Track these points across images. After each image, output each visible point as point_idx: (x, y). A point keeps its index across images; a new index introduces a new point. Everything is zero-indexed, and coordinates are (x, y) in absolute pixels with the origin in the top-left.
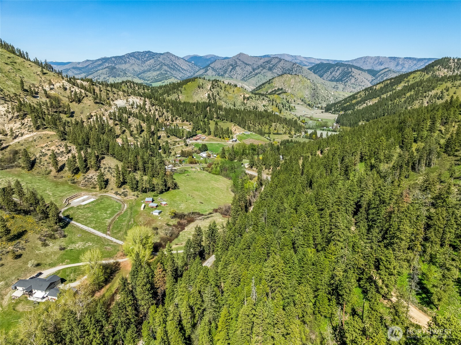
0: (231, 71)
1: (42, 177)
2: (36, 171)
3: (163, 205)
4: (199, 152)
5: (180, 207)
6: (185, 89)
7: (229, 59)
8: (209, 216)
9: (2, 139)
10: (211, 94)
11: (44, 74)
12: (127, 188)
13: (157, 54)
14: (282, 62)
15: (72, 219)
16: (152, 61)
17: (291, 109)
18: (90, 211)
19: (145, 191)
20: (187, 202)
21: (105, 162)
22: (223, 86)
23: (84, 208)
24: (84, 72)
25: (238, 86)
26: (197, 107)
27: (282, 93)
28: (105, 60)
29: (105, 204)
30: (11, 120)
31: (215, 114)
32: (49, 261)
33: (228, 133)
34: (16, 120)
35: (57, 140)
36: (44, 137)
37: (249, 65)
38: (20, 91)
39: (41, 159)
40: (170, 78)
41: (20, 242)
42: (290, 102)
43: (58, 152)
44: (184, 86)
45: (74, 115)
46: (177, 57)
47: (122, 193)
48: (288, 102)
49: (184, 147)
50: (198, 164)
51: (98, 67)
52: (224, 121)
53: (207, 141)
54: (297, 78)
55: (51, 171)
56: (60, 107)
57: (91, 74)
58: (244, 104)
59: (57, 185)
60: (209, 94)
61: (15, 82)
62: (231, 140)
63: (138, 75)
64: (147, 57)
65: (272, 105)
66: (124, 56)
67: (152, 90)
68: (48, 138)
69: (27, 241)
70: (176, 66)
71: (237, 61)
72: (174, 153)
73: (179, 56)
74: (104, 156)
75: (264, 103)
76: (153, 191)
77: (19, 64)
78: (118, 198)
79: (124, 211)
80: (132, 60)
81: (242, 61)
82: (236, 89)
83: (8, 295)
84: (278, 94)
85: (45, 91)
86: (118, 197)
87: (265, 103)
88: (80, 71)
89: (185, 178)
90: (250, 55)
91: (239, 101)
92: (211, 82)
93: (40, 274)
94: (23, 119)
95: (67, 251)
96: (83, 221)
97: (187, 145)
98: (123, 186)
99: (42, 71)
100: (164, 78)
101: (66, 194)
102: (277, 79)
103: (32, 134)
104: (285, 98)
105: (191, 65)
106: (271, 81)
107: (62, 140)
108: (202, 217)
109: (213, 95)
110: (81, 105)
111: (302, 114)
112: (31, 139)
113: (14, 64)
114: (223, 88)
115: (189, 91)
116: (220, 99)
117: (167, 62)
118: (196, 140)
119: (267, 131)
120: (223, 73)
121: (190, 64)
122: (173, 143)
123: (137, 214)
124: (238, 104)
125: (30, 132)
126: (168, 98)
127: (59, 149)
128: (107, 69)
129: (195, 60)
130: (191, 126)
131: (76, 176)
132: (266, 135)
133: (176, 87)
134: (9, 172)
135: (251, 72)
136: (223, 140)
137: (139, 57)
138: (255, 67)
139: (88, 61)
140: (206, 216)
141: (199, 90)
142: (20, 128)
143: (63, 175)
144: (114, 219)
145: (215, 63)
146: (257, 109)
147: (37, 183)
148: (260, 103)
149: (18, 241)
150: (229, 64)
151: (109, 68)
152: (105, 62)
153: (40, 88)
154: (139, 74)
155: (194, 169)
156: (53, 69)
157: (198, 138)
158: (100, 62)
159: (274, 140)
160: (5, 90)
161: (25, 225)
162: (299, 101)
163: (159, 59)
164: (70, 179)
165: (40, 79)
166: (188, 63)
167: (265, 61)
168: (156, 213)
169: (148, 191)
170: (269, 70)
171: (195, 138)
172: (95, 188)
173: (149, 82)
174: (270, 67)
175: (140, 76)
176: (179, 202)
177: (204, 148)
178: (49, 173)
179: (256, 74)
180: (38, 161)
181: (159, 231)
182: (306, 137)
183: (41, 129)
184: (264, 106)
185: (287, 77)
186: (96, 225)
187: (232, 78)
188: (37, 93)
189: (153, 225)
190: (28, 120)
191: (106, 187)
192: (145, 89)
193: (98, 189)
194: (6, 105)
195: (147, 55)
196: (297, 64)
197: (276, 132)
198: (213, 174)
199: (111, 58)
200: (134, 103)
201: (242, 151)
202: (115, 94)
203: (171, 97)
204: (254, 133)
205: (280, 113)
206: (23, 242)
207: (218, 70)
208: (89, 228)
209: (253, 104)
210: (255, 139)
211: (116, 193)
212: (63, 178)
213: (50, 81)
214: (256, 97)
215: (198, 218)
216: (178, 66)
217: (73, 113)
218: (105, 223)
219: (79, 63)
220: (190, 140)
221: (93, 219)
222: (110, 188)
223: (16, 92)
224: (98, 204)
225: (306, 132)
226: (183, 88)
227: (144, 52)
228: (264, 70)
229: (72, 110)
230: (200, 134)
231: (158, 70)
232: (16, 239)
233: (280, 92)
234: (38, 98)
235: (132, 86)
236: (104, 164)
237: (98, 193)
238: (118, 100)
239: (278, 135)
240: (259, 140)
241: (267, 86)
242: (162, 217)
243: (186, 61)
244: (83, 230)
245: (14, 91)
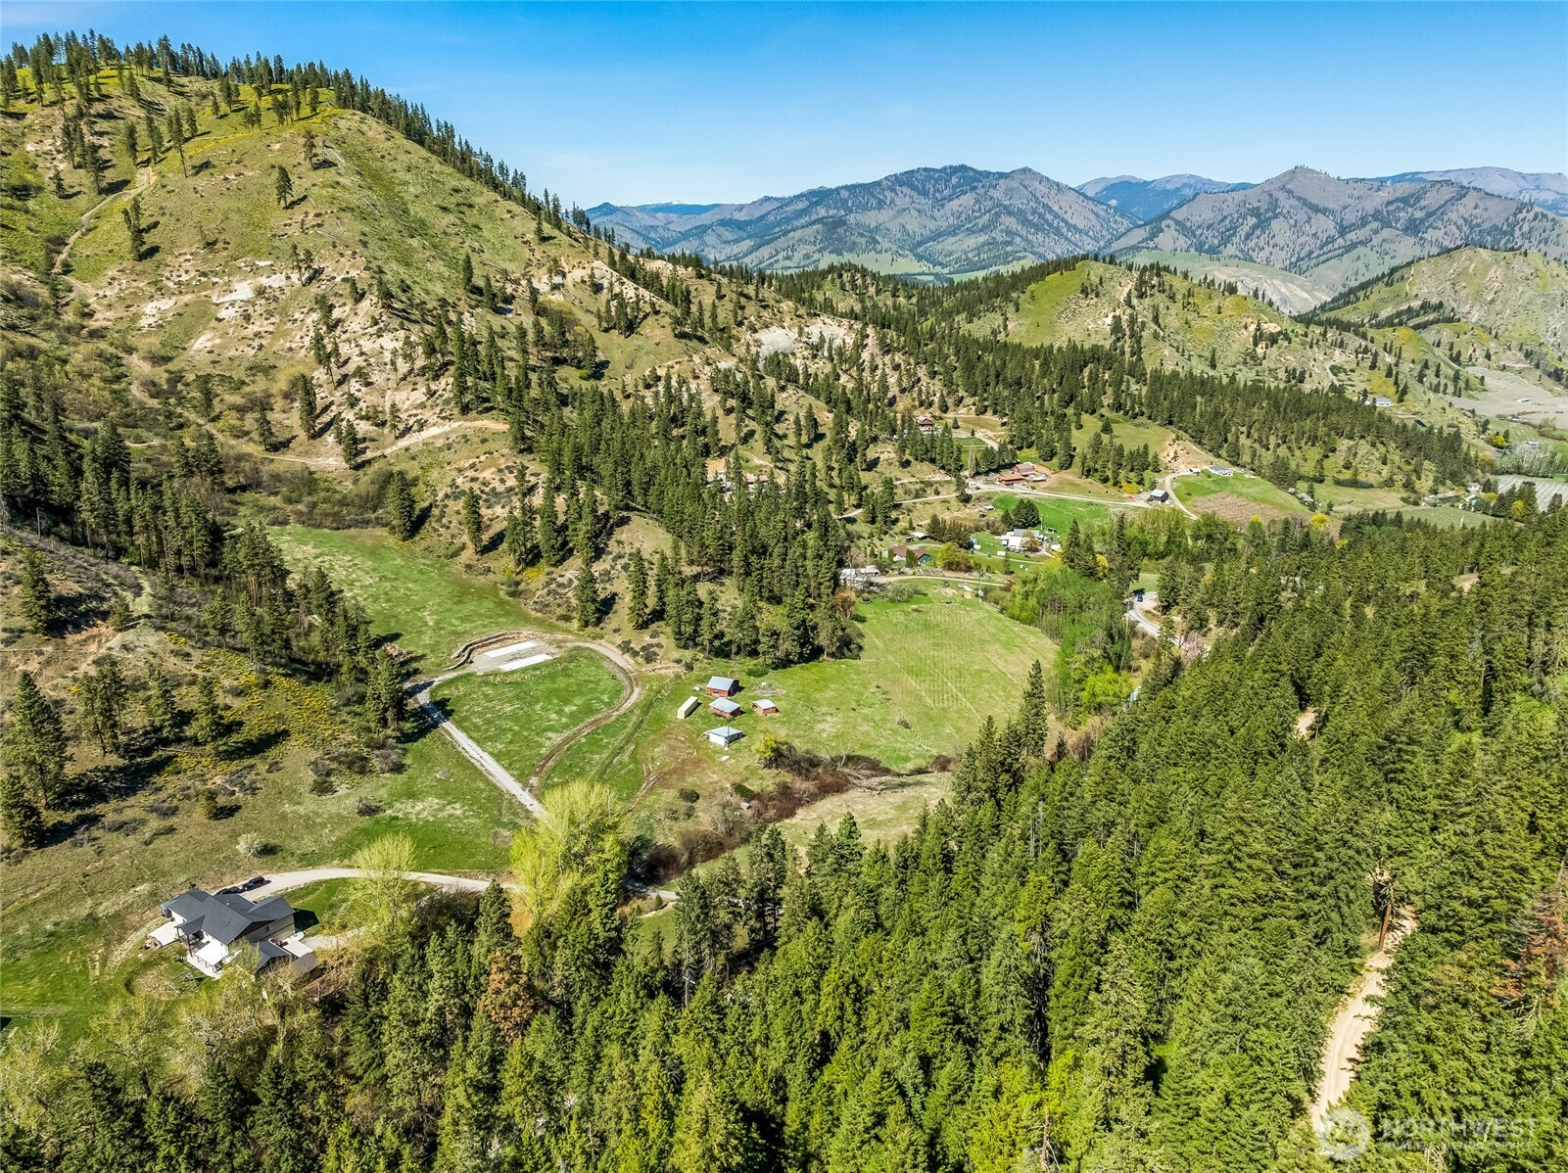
0: (1248, 236)
1: (432, 565)
2: (424, 544)
3: (760, 713)
4: (1003, 527)
5: (820, 726)
6: (1033, 297)
7: (1249, 192)
8: (910, 780)
9: (368, 436)
10: (1125, 318)
11: (544, 239)
12: (664, 636)
13: (988, 174)
14: (1470, 200)
15: (448, 714)
16: (968, 199)
17: (1461, 386)
18: (517, 697)
19: (722, 650)
20: (853, 714)
21: (624, 537)
22: (1180, 286)
23: (502, 682)
24: (750, 237)
25: (1241, 291)
26: (1045, 364)
27: (1436, 321)
28: (819, 197)
29: (572, 680)
30: (404, 378)
31: (1109, 390)
32: (308, 844)
33: (1143, 464)
34: (418, 379)
35: (506, 451)
36: (476, 439)
37: (1325, 211)
38: (460, 292)
39: (446, 506)
40: (1019, 259)
41: (252, 767)
42: (1464, 358)
43: (500, 488)
44: (1033, 286)
45: (605, 371)
46: (1058, 184)
47: (643, 649)
48: (1456, 359)
49: (955, 504)
50: (975, 574)
51: (796, 218)
52: (1140, 420)
53: (1049, 489)
54: (1518, 262)
55: (463, 547)
56: (566, 343)
57: (768, 242)
58: (1254, 357)
59: (463, 592)
60: (1117, 320)
61: (451, 264)
62: (1146, 495)
63: (915, 247)
64: (954, 187)
65: (1373, 367)
66: (878, 184)
67: (922, 298)
68: (484, 441)
69: (274, 767)
70: (1048, 216)
71: (1281, 196)
72: (907, 525)
73: (1064, 180)
74: (631, 514)
75: (1339, 357)
76: (754, 653)
77: (480, 212)
78: (622, 664)
79: (622, 711)
80: (903, 198)
81: (1299, 199)
82: (1230, 300)
83: (141, 933)
84: (1416, 327)
85: (534, 292)
86: (625, 661)
87: (1344, 358)
88: (741, 233)
89: (902, 618)
90: (1333, 175)
91: (1235, 346)
92: (1136, 274)
93: (260, 882)
94: (436, 378)
95: (377, 822)
96: (477, 727)
97: (966, 499)
98: (653, 627)
99: (539, 230)
100: (998, 257)
101: (476, 627)
102: (1425, 267)
103: (447, 427)
104: (1445, 340)
105: (1102, 213)
106: (1397, 275)
107: (521, 451)
108: (883, 779)
109: (1133, 320)
110: (635, 340)
111: (1507, 411)
112: (440, 443)
113: (464, 209)
114: (1179, 297)
115: (1046, 306)
116: (1156, 336)
117: (1018, 203)
118: (1010, 483)
119: (1308, 469)
120: (1216, 242)
121: (1100, 210)
122: (918, 486)
123: (654, 732)
124: (1230, 356)
125: (444, 418)
126: (968, 326)
127: (502, 481)
128: (820, 226)
129: (1124, 193)
130: (1003, 433)
131: (530, 572)
132: (1303, 486)
133: (1003, 290)
134: (353, 537)
135: (1331, 240)
136: (1113, 490)
137: (929, 186)
138: (1350, 217)
139: (767, 199)
140: (897, 780)
141: (1084, 303)
142: (423, 406)
143: (491, 564)
144: (575, 736)
145: (1194, 204)
146: (1301, 381)
147: (411, 581)
148: (1321, 357)
149: (247, 762)
150: (1243, 210)
151: (823, 224)
152: (817, 203)
153: (524, 282)
154: (920, 244)
155: (950, 592)
156: (588, 224)
157: (1017, 475)
158: (801, 205)
159: (1330, 506)
160: (417, 289)
161: (292, 712)
162: (1514, 359)
163: (992, 192)
164: (505, 579)
165: (527, 254)
166: (1091, 206)
167: (1398, 195)
168: (718, 737)
169: (737, 653)
170: (1406, 230)
171: (1007, 474)
172: (567, 618)
173: (946, 271)
174: (1411, 220)
175: (920, 250)
176: (824, 709)
177: (1026, 516)
178: (456, 554)
179: (1353, 246)
180: (436, 512)
181: (700, 805)
182: (1482, 507)
183: (473, 414)
184: (1335, 370)
185: (1470, 259)
186: (511, 747)
187: (1252, 260)
188: (509, 300)
189: (690, 780)
190: (446, 384)
191: (599, 621)
192: (901, 293)
193: (575, 624)
194: (402, 334)
195: (954, 180)
196: (1537, 209)
197: (1347, 475)
198: (1012, 617)
199: (838, 190)
200: (822, 338)
201: (1164, 539)
202: (765, 307)
203: (981, 322)
204: (1249, 475)
205: (1401, 400)
206: (262, 767)
207: (1198, 232)
208: (486, 756)
209: (1292, 362)
210: (1247, 496)
211: (625, 647)
212: (491, 576)
213: (555, 261)
214: (1306, 335)
215: (865, 783)
216: (1056, 216)
217: (605, 364)
218: (541, 746)
219: (741, 208)
220: (987, 482)
221: (510, 724)
222: (614, 626)
223: (447, 297)
224: (552, 677)
225: (1488, 487)
226: (1028, 293)
227: (945, 169)
228: (1386, 233)
229: (601, 357)
230: (1029, 462)
231: (984, 229)
232: (247, 753)
233: (1431, 317)
234: (509, 316)
235: (859, 282)
236: (619, 542)
237: (572, 637)
238: (773, 328)
239: (1353, 490)
240: (1263, 501)
241: (1380, 291)
242: (732, 756)
243: (1086, 197)
244: (464, 758)
245: (441, 292)
